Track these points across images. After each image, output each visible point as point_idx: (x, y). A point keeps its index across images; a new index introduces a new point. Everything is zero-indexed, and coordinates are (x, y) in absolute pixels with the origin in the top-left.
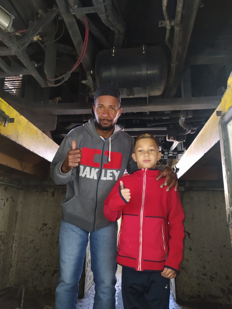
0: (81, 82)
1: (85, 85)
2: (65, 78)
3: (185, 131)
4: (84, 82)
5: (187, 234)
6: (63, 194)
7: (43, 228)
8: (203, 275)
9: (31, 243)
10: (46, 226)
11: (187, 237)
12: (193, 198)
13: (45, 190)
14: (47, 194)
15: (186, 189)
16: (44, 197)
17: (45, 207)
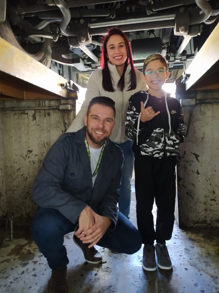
5: (195, 157)
6: (45, 116)
7: (29, 155)
8: (211, 200)
9: (18, 171)
10: (31, 152)
11: (195, 159)
12: (205, 113)
13: (24, 112)
14: (27, 117)
15: (198, 102)
16: (24, 120)
17: (28, 132)
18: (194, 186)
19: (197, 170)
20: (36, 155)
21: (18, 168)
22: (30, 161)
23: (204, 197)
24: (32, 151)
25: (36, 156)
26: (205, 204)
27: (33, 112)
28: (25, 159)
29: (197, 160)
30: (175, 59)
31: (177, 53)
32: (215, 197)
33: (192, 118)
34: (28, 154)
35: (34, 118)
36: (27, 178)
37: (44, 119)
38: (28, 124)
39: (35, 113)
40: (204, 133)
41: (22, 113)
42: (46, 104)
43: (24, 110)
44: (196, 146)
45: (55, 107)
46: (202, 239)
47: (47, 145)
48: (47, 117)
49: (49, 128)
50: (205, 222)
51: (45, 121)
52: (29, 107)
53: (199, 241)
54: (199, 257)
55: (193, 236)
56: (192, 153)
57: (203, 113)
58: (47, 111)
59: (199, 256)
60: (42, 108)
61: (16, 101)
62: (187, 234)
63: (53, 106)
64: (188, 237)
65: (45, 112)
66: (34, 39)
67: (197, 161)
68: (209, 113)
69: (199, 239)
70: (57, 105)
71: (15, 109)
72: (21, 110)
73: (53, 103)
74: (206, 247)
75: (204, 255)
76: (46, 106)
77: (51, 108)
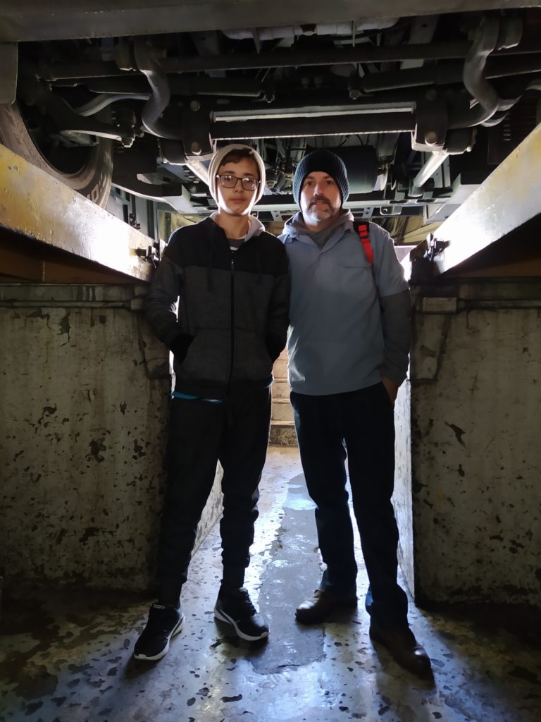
5: (454, 433)
6: (92, 325)
7: (46, 419)
8: (491, 538)
9: (18, 459)
10: (53, 413)
11: (454, 439)
12: (478, 331)
13: (41, 311)
14: (47, 324)
15: (462, 304)
16: (39, 332)
17: (46, 362)
18: (452, 504)
19: (460, 466)
20: (66, 420)
21: (18, 452)
22: (50, 435)
23: (475, 531)
24: (55, 409)
25: (66, 423)
26: (476, 547)
27: (63, 312)
28: (37, 429)
29: (460, 440)
30: (407, 197)
31: (412, 184)
32: (501, 532)
33: (448, 340)
34: (45, 417)
35: (65, 327)
36: (40, 476)
37: (89, 331)
38: (48, 343)
39: (68, 314)
40: (476, 377)
41: (34, 315)
42: (96, 294)
43: (40, 307)
44: (457, 407)
45: (120, 304)
46: (471, 634)
47: (94, 394)
48: (98, 326)
49: (102, 354)
50: (477, 590)
51: (93, 336)
52: (52, 300)
53: (464, 641)
54: (465, 681)
55: (450, 627)
56: (447, 424)
57: (474, 332)
58: (97, 312)
59: (466, 679)
60: (88, 304)
61: (19, 284)
62: (434, 620)
63: (115, 299)
64: (437, 628)
65: (92, 312)
66: (74, 137)
67: (459, 443)
68: (487, 332)
69: (464, 635)
70: (124, 298)
71: (16, 304)
72: (32, 307)
73: (114, 293)
74: (482, 655)
75: (478, 676)
76: (97, 299)
77: (110, 305)
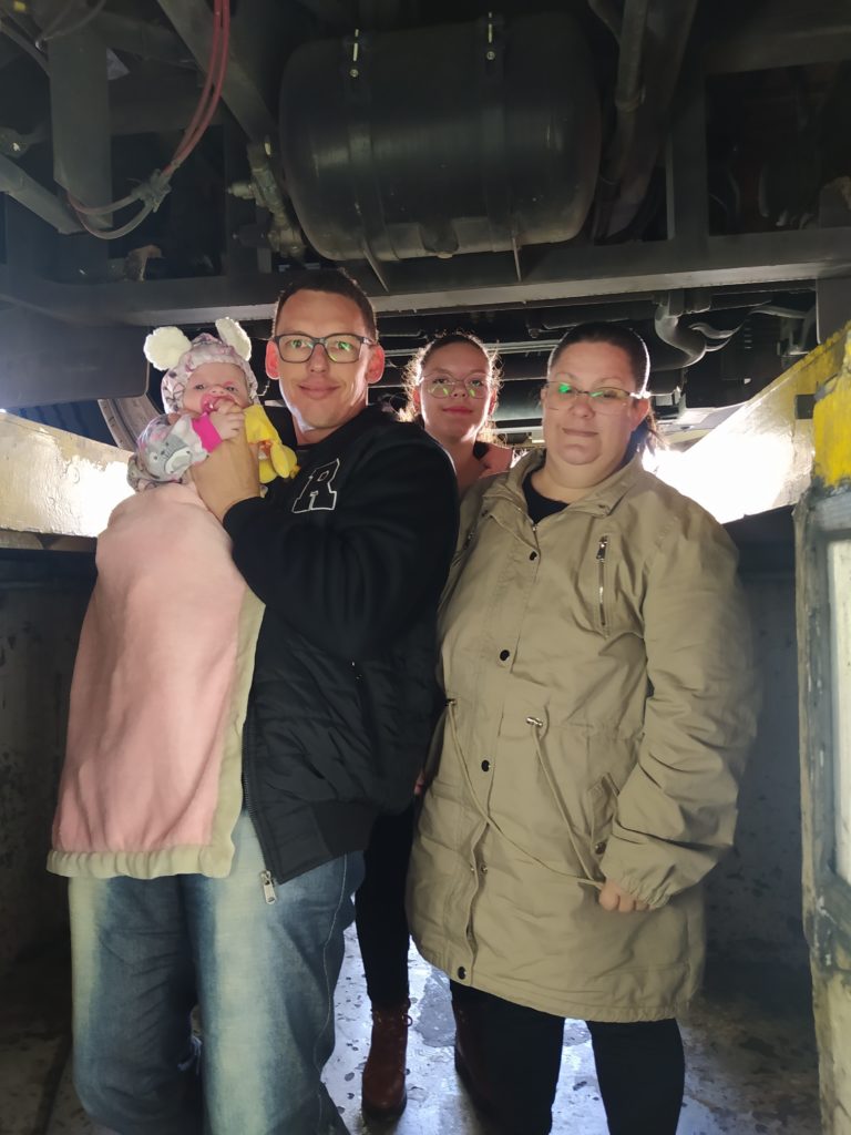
0: (230, 191)
1: (248, 201)
2: (147, 204)
3: (683, 357)
4: (239, 190)
26: (709, 888)
32: (741, 869)
